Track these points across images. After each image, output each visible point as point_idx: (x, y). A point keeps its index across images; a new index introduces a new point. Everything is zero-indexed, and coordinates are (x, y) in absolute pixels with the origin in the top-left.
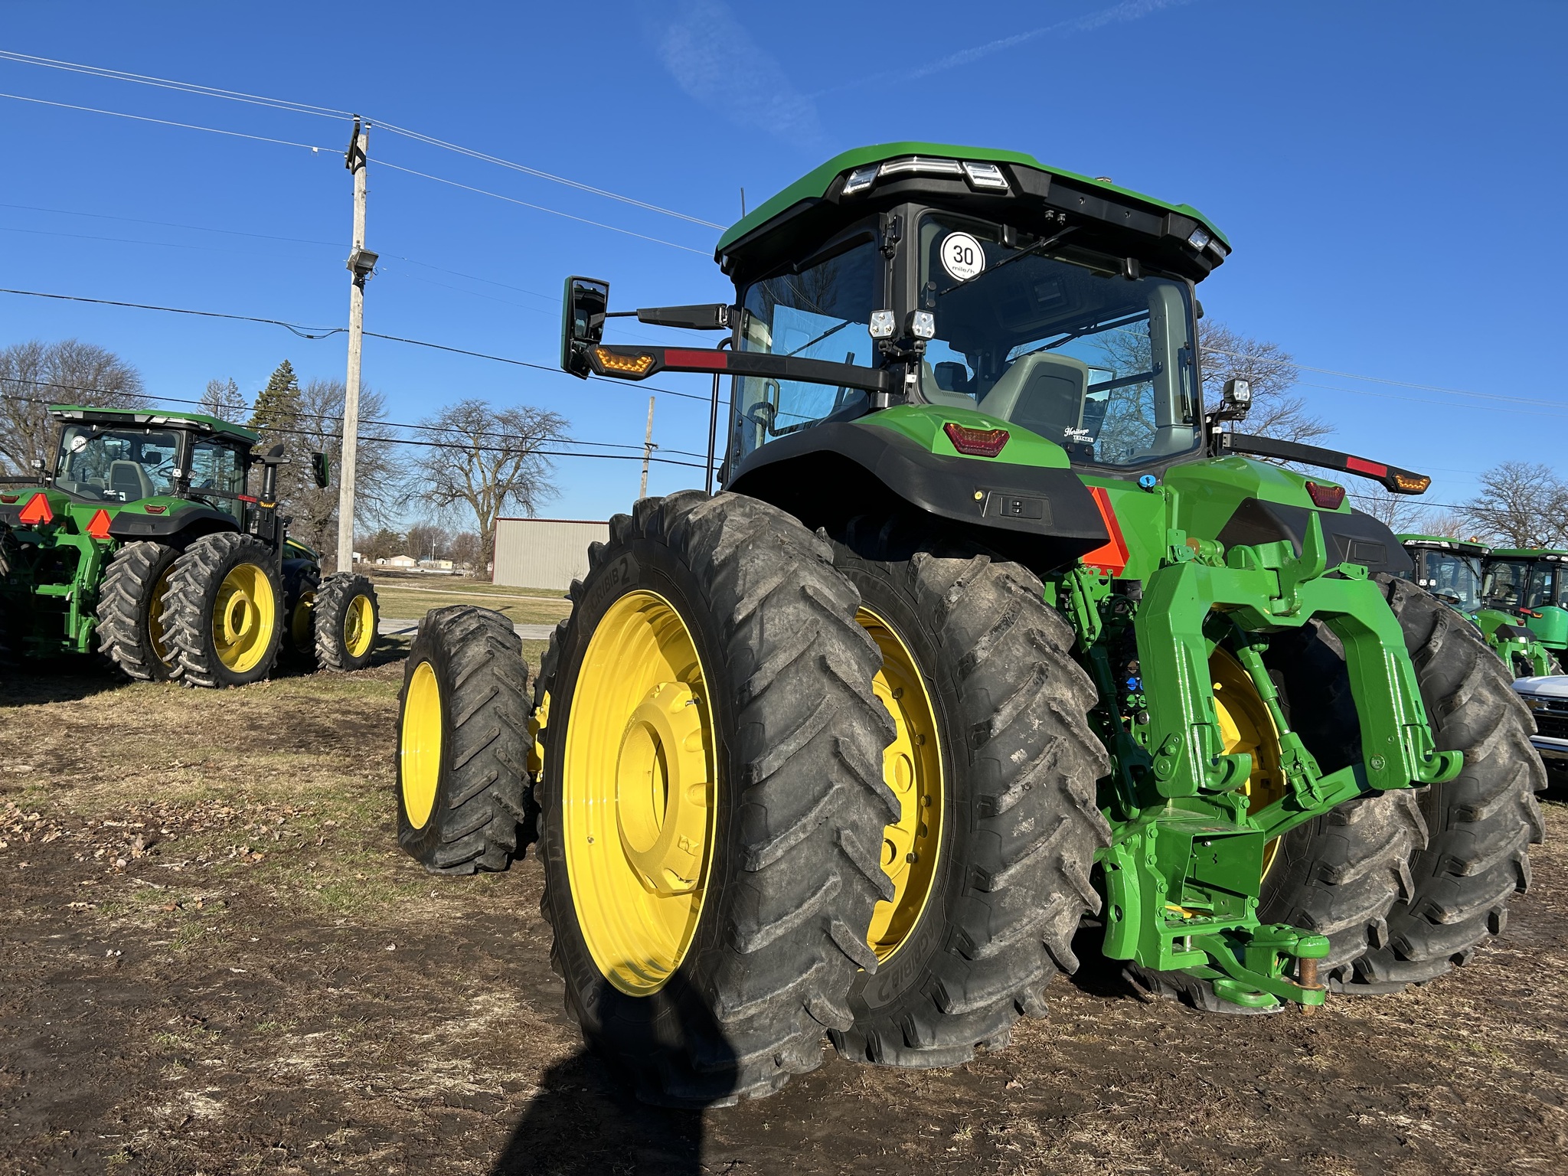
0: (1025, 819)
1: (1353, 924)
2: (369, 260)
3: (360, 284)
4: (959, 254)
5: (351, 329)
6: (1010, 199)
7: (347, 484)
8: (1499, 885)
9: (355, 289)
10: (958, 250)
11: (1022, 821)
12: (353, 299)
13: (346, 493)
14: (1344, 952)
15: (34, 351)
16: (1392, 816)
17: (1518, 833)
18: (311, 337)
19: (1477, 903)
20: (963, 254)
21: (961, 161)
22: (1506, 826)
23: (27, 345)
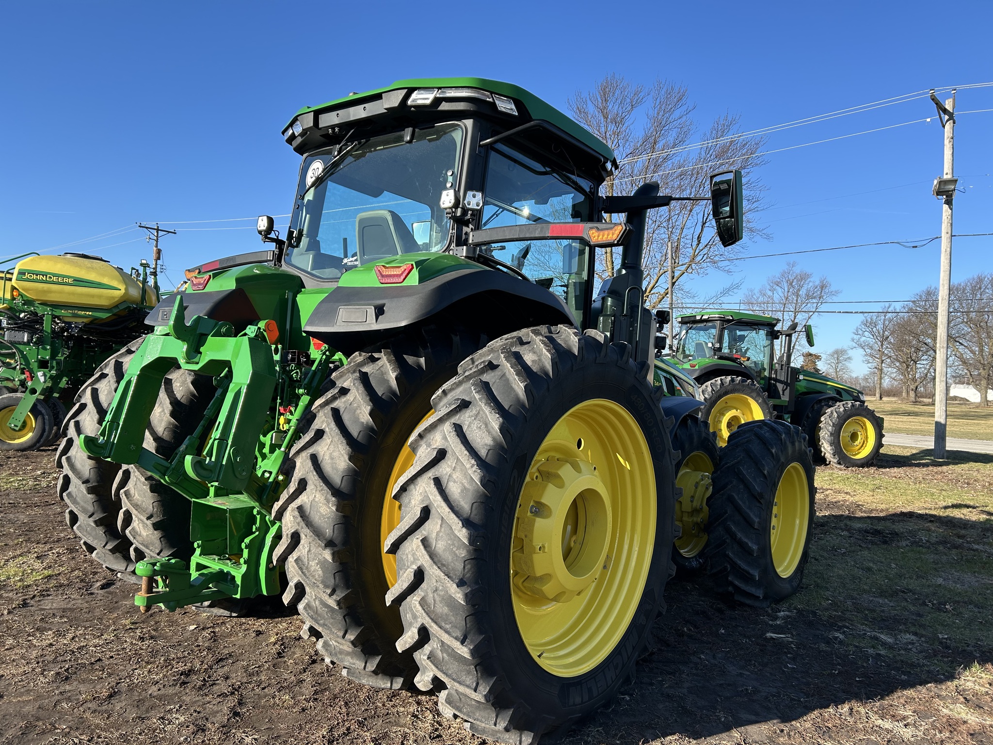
2: (951, 185)
3: (949, 202)
5: (943, 235)
7: (940, 344)
9: (945, 207)
12: (944, 214)
13: (940, 350)
15: (980, 280)
18: (916, 247)
23: (975, 277)
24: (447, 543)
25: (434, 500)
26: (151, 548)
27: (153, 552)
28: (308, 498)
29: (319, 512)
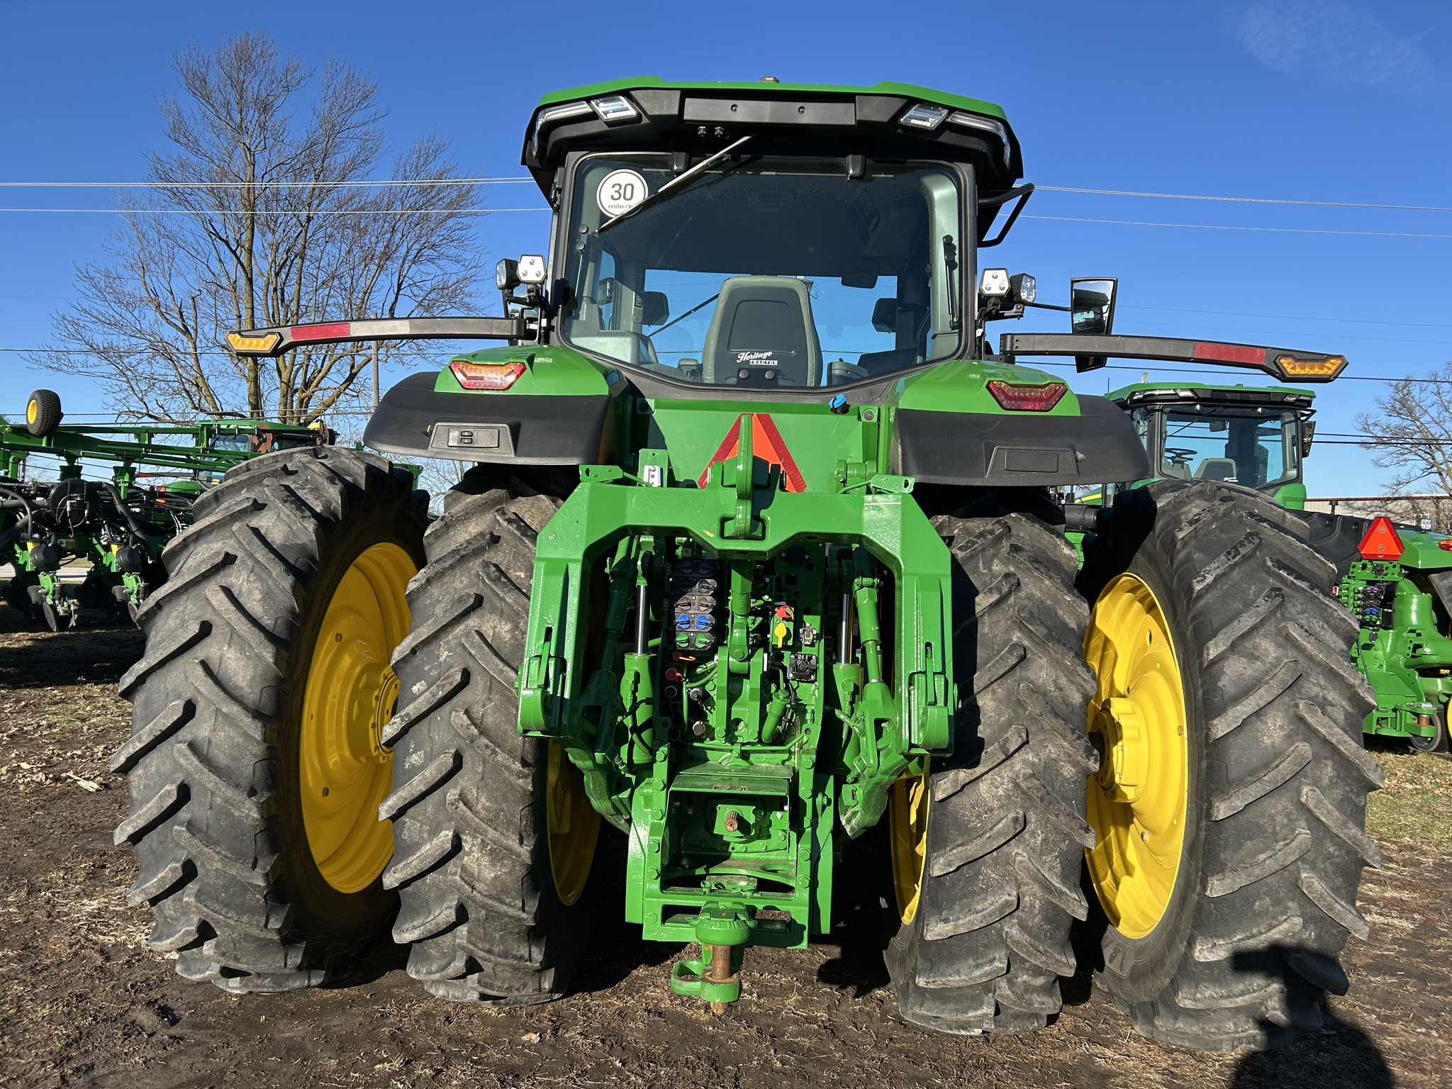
0: (415, 752)
1: (963, 930)
4: (617, 192)
6: (646, 125)
8: (1275, 918)
10: (617, 188)
11: (413, 753)
14: (977, 966)
16: (1008, 797)
17: (1288, 844)
19: (1238, 937)
20: (622, 191)
21: (588, 100)
22: (1274, 833)
24: (1344, 790)
25: (1332, 735)
26: (507, 901)
27: (514, 907)
28: (1038, 755)
29: (1062, 774)
